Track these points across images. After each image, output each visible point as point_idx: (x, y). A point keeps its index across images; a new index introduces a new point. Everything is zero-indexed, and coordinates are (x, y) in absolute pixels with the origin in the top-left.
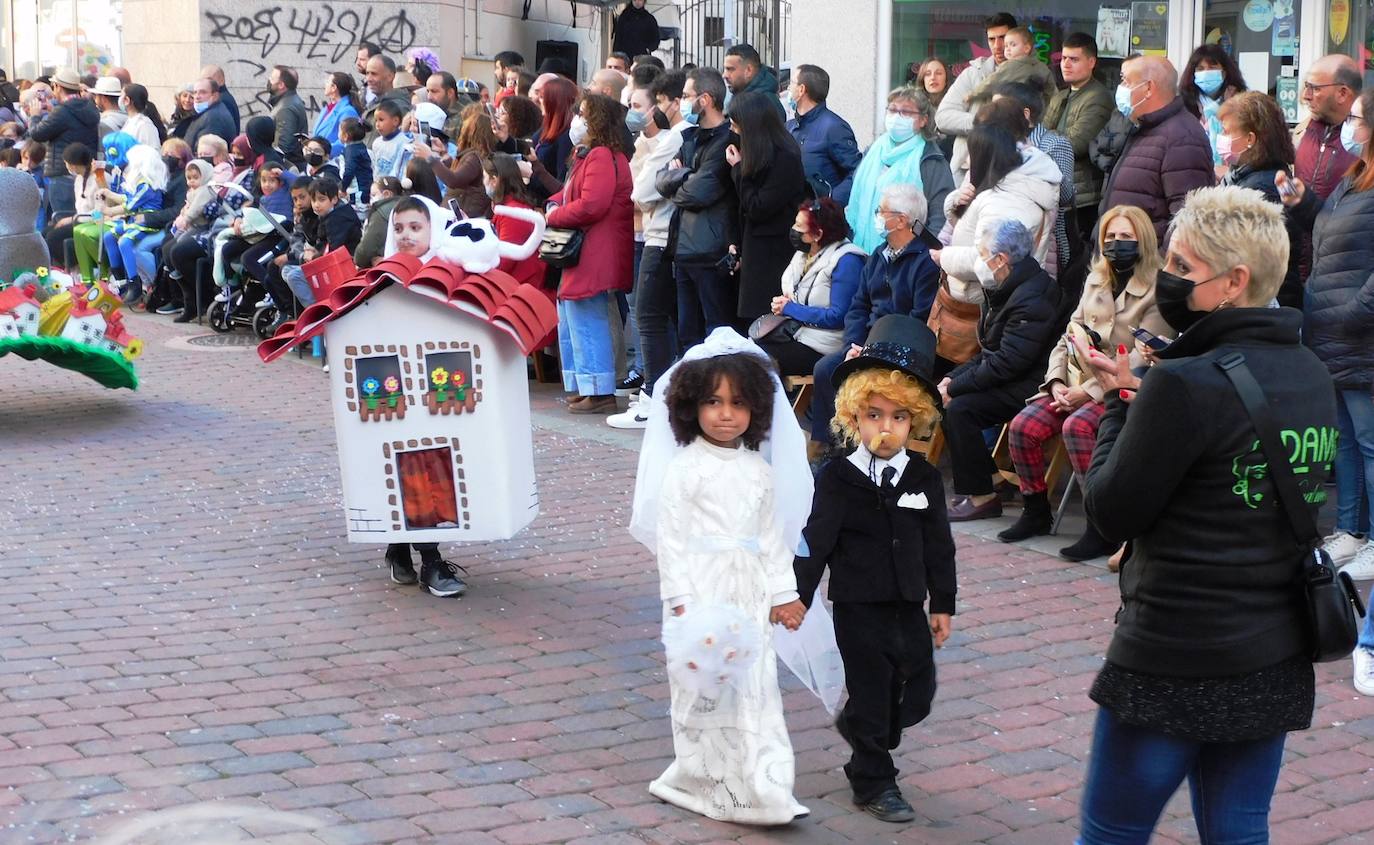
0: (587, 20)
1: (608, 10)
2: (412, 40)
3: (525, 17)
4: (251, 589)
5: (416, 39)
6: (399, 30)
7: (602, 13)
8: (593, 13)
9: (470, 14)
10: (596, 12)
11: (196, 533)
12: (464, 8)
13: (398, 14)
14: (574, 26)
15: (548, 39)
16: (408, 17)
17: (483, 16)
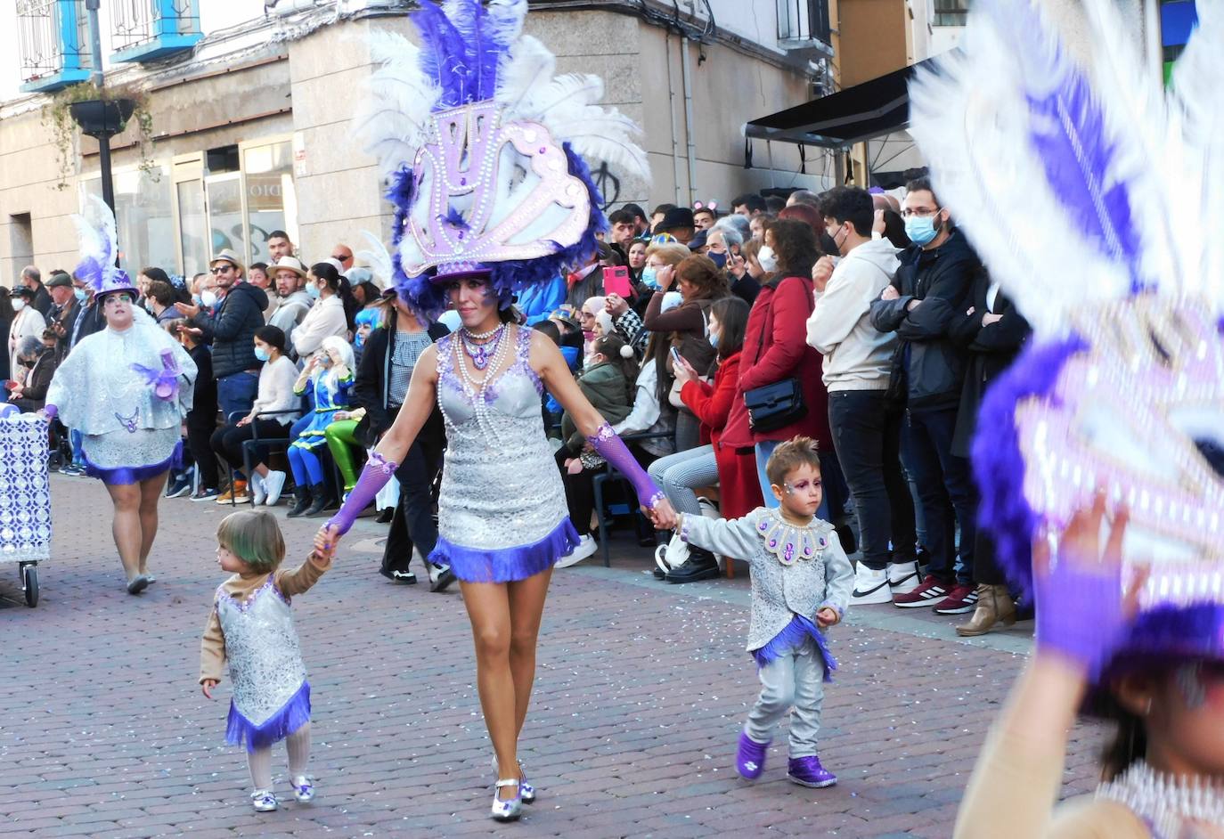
0: (819, 163)
1: (842, 152)
2: (616, 196)
3: (748, 164)
4: (439, 798)
5: (620, 195)
6: (601, 182)
7: (835, 156)
8: (824, 156)
9: (682, 163)
10: (828, 156)
11: (379, 741)
12: (673, 156)
13: (599, 167)
14: (803, 171)
15: (773, 187)
16: (610, 170)
17: (695, 164)
